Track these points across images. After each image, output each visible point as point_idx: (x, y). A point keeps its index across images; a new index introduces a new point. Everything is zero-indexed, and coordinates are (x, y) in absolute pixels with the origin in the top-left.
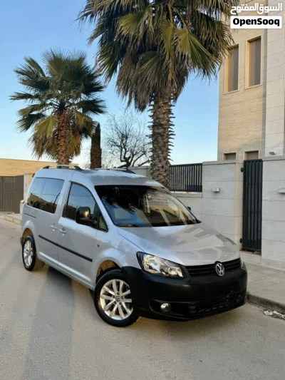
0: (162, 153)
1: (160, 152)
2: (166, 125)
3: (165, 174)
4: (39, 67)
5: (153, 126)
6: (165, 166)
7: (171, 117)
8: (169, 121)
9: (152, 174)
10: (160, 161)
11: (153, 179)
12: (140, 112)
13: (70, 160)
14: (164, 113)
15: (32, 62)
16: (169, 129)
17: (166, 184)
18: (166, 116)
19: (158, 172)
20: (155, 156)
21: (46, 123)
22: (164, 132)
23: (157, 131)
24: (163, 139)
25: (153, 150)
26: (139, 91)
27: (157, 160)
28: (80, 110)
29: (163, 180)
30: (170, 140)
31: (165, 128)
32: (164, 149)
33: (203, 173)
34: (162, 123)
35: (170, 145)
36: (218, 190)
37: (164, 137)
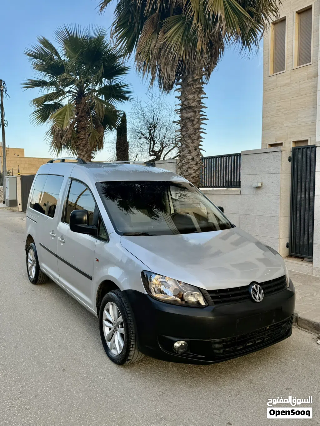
0: (193, 142)
1: (189, 141)
2: (196, 107)
3: (196, 168)
4: (54, 49)
5: (181, 110)
6: (195, 158)
7: (203, 98)
8: (199, 102)
9: (180, 168)
10: (190, 152)
11: (182, 173)
12: (165, 93)
14: (194, 93)
15: (46, 44)
16: (201, 113)
17: (197, 179)
18: (196, 97)
19: (187, 166)
20: (184, 146)
21: (63, 113)
22: (195, 117)
23: (185, 115)
24: (193, 125)
25: (182, 140)
26: (162, 65)
27: (186, 151)
28: (102, 98)
29: (194, 175)
30: (202, 126)
31: (195, 112)
32: (195, 137)
33: (242, 166)
34: (192, 105)
35: (202, 132)
36: (259, 185)
37: (195, 123)
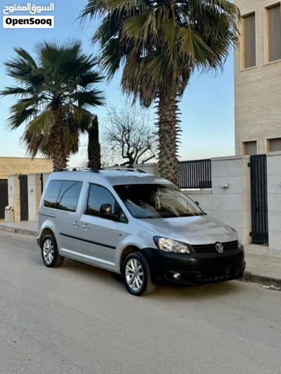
0: (170, 150)
1: (167, 149)
2: (172, 121)
3: (173, 172)
4: (31, 58)
5: (159, 123)
6: (173, 163)
7: (177, 114)
8: (175, 117)
9: (160, 172)
10: (168, 159)
11: (162, 176)
12: (145, 109)
13: (67, 159)
14: (170, 110)
16: (176, 126)
17: (174, 181)
18: (172, 112)
19: (166, 170)
20: (163, 153)
21: (42, 120)
22: (171, 129)
23: (164, 128)
24: (170, 136)
25: (161, 148)
26: (144, 89)
27: (165, 158)
28: (76, 103)
29: (172, 177)
30: (177, 136)
31: (171, 125)
32: (172, 146)
33: (212, 169)
34: (169, 120)
35: (178, 141)
36: (227, 186)
37: (171, 134)
